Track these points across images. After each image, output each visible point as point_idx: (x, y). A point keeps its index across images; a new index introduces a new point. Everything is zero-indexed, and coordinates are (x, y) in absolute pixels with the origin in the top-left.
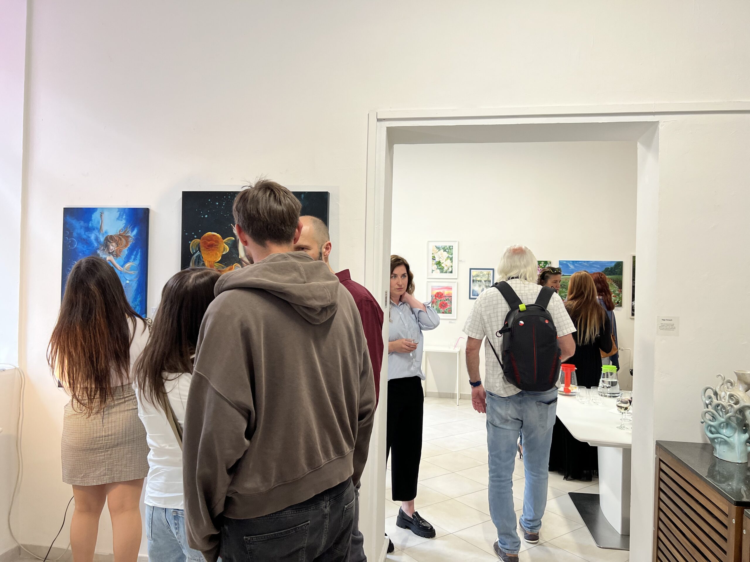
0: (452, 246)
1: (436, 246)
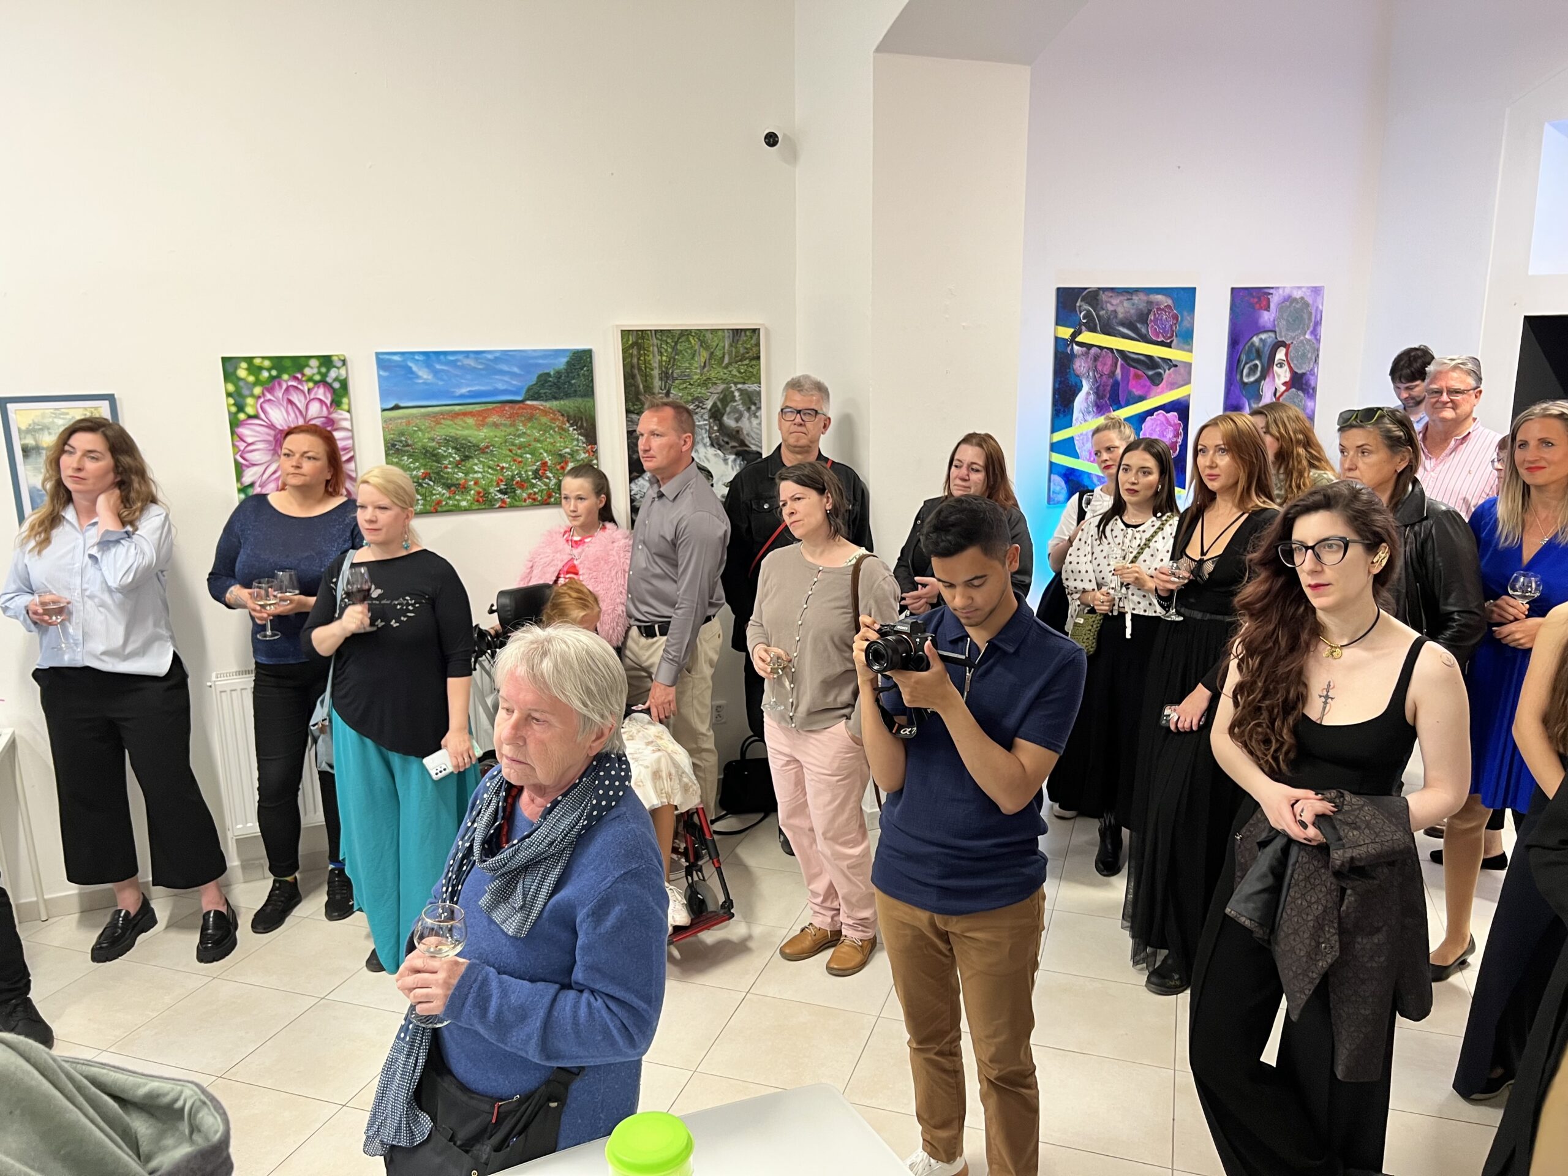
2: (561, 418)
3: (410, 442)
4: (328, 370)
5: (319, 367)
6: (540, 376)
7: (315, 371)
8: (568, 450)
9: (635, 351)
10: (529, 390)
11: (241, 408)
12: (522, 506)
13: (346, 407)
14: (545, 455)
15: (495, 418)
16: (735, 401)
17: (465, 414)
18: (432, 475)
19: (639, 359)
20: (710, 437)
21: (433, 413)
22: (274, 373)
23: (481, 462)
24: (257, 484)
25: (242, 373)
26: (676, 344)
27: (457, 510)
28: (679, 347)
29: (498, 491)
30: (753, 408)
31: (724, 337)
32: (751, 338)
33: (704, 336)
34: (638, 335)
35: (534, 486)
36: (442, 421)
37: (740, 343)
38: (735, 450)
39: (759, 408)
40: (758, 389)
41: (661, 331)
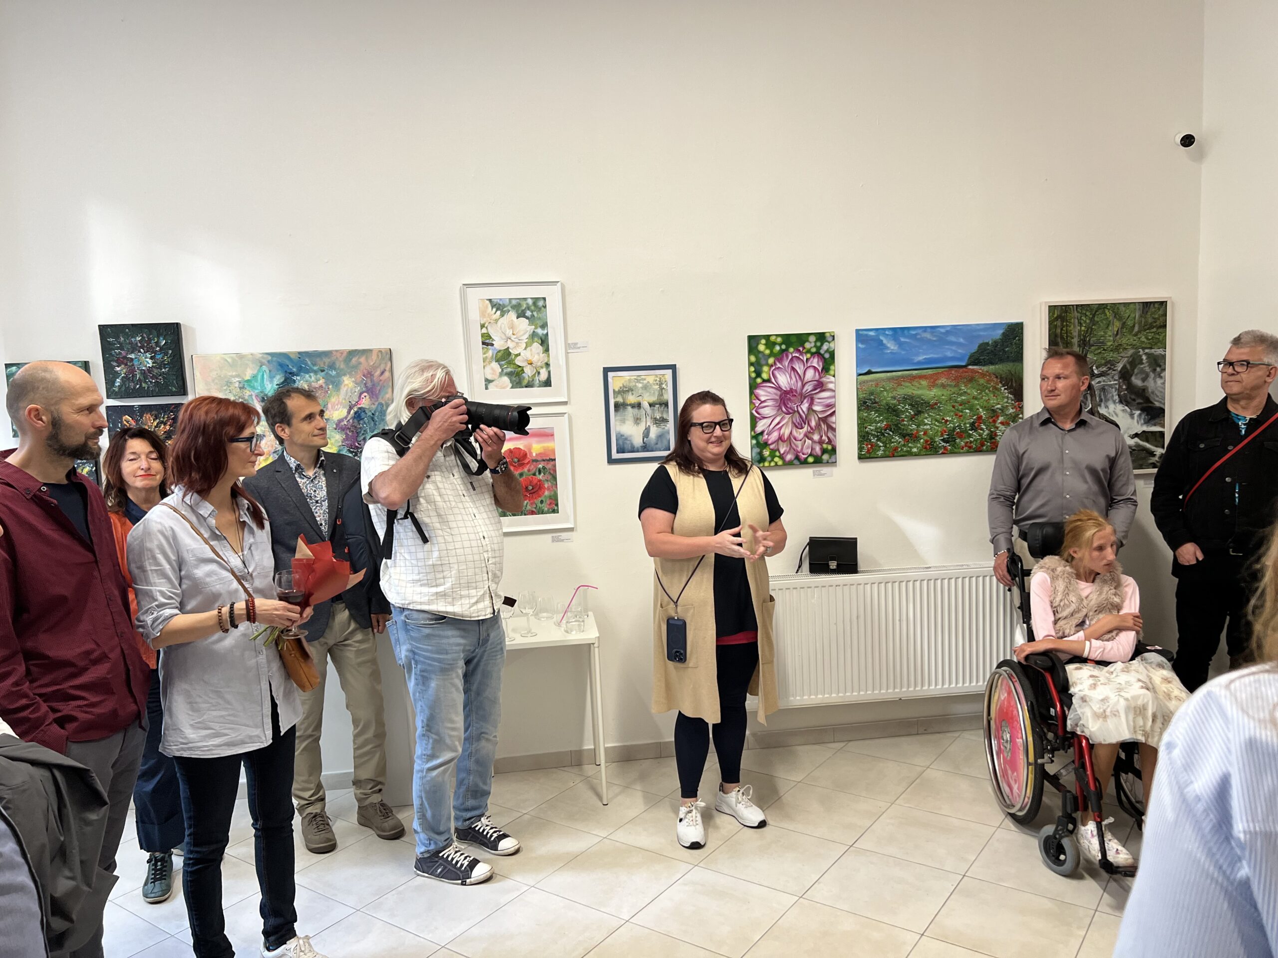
0: (544, 299)
1: (490, 300)
2: (995, 379)
3: (877, 400)
4: (822, 345)
5: (815, 342)
6: (981, 346)
7: (813, 344)
8: (999, 406)
9: (1059, 323)
10: (971, 357)
11: (758, 374)
12: (960, 453)
13: (832, 372)
14: (981, 410)
15: (943, 380)
16: (1143, 363)
17: (921, 377)
18: (893, 427)
19: (1062, 329)
20: (1119, 395)
21: (897, 377)
22: (784, 347)
23: (930, 416)
24: (766, 433)
25: (762, 347)
26: (1094, 316)
27: (909, 455)
28: (1096, 319)
29: (941, 440)
30: (1158, 369)
31: (1135, 309)
32: (1159, 309)
33: (1118, 309)
34: (1062, 309)
35: (970, 436)
36: (903, 383)
37: (1149, 314)
38: (1140, 406)
39: (1164, 370)
40: (1163, 353)
41: (1082, 305)
